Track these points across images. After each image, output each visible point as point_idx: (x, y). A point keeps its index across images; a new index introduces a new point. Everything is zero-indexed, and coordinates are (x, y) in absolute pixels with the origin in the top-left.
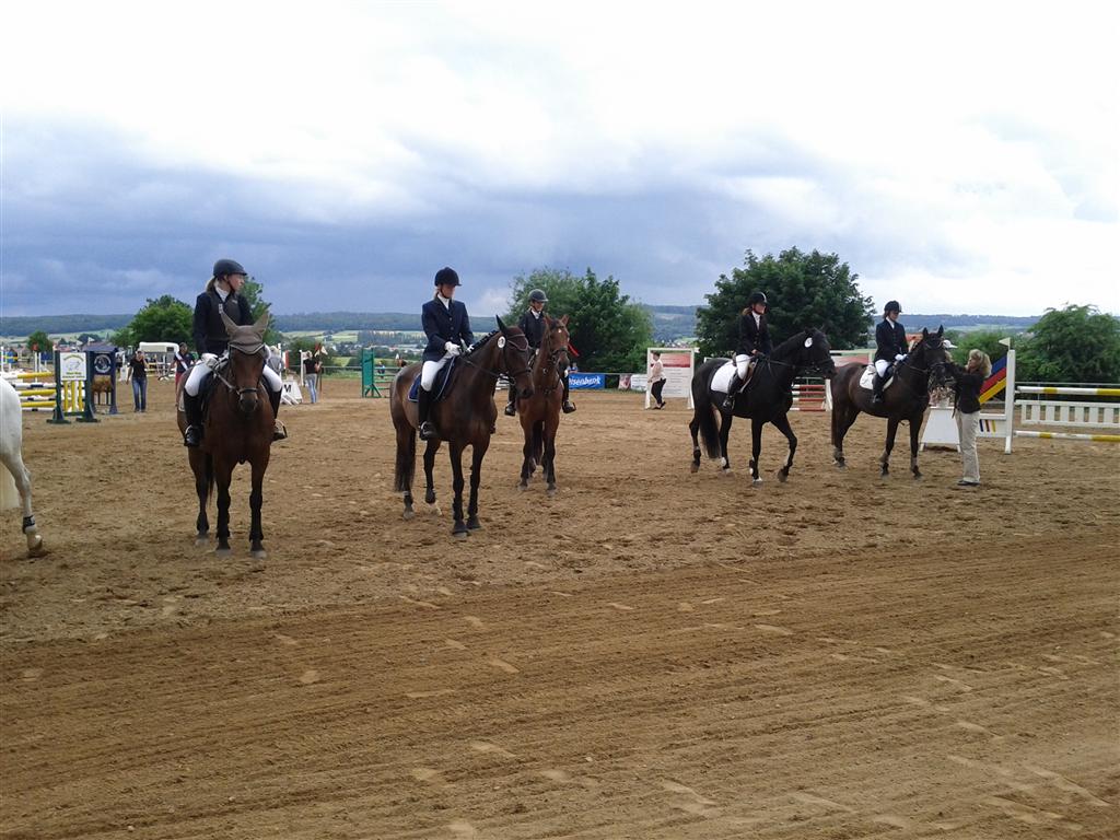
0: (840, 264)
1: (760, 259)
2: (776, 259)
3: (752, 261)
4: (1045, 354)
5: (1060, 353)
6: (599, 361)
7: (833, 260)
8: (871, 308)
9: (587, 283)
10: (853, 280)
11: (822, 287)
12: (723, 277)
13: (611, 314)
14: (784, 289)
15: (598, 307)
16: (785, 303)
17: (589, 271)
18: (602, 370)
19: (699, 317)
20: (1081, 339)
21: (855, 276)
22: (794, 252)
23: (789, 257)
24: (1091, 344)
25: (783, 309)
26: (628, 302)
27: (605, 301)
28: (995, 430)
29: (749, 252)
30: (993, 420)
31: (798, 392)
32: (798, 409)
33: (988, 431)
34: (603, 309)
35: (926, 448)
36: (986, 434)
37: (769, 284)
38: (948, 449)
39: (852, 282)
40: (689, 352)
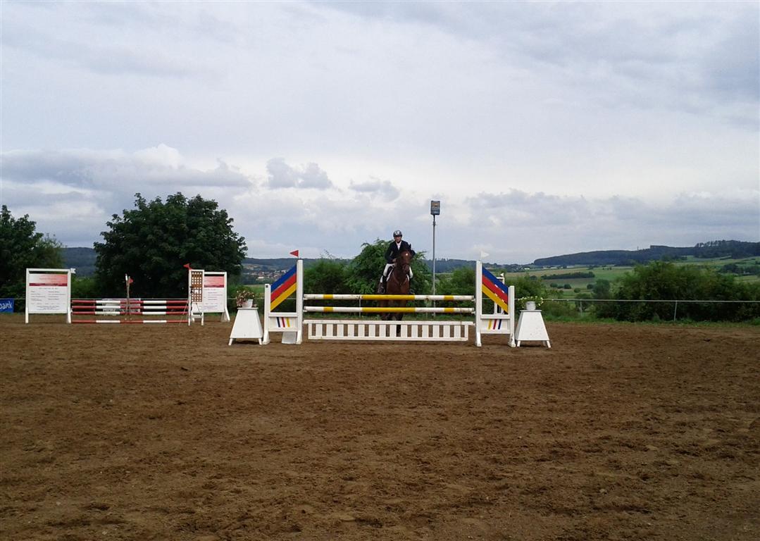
0: (218, 209)
1: (147, 204)
2: (164, 202)
3: (141, 203)
6: (9, 289)
7: (213, 205)
8: (243, 246)
10: (229, 222)
11: (204, 227)
12: (115, 216)
13: (26, 249)
14: (170, 227)
15: (12, 241)
16: (171, 239)
17: (4, 207)
18: (13, 296)
19: (97, 251)
21: (232, 220)
22: (180, 197)
23: (177, 200)
25: (170, 244)
27: (19, 235)
28: (289, 326)
29: (138, 195)
30: (287, 318)
31: (165, 307)
32: (165, 321)
33: (284, 326)
34: (16, 243)
35: (236, 342)
36: (281, 329)
37: (155, 223)
38: (253, 342)
39: (228, 224)
40: (66, 273)
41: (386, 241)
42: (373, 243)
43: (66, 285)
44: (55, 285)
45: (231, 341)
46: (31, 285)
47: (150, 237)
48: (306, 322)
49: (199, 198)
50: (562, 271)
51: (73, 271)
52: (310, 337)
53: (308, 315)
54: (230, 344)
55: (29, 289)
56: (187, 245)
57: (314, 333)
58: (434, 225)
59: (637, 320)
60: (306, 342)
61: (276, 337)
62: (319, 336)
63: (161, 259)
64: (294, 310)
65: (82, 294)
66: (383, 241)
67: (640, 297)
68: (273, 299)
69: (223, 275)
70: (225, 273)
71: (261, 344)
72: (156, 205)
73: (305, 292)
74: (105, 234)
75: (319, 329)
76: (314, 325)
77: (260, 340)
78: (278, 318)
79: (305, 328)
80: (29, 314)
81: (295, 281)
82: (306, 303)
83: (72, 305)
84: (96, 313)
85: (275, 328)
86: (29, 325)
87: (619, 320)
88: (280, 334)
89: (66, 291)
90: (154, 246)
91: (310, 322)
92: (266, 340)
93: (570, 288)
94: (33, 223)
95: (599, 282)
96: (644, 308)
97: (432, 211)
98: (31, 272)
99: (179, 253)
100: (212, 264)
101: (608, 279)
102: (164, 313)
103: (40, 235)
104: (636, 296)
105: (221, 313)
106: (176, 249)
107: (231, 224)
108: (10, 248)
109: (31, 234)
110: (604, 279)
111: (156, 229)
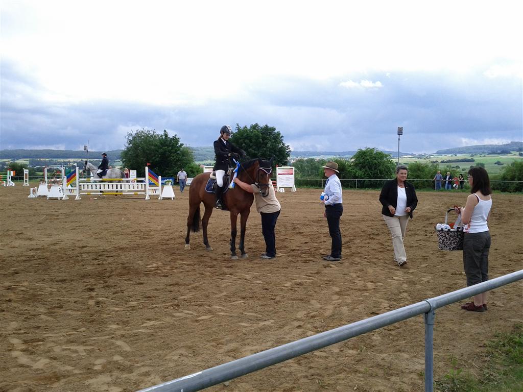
1: (242, 128)
3: (239, 128)
4: (358, 168)
5: (364, 167)
7: (274, 129)
10: (282, 138)
15: (170, 148)
17: (165, 131)
20: (372, 161)
22: (256, 125)
23: (255, 127)
24: (376, 164)
27: (173, 145)
29: (237, 124)
34: (172, 149)
37: (246, 138)
41: (371, 148)
42: (364, 149)
47: (244, 144)
49: (267, 126)
50: (454, 158)
58: (399, 140)
66: (369, 148)
69: (292, 169)
70: (294, 168)
72: (245, 130)
93: (459, 168)
94: (179, 138)
97: (398, 132)
101: (484, 163)
103: (182, 145)
108: (169, 151)
109: (178, 144)
111: (246, 141)
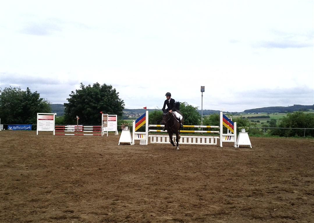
0: (113, 89)
1: (85, 87)
2: (92, 86)
3: (83, 87)
6: (30, 121)
7: (110, 87)
9: (27, 93)
10: (117, 94)
11: (107, 96)
12: (72, 92)
13: (37, 105)
14: (94, 97)
15: (31, 102)
16: (94, 101)
17: (28, 88)
18: (31, 124)
19: (65, 106)
21: (118, 93)
23: (96, 85)
25: (94, 103)
26: (43, 101)
27: (34, 100)
28: (142, 137)
29: (81, 83)
30: (142, 134)
31: (92, 129)
32: (92, 135)
33: (141, 138)
35: (121, 144)
36: (140, 139)
37: (88, 95)
38: (128, 144)
39: (117, 95)
40: (53, 115)
43: (53, 120)
44: (49, 120)
45: (119, 143)
46: (39, 119)
47: (86, 100)
48: (149, 136)
49: (105, 85)
50: (256, 115)
51: (56, 114)
52: (151, 142)
53: (150, 133)
54: (119, 144)
55: (38, 121)
56: (100, 104)
57: (153, 141)
58: (202, 96)
59: (289, 136)
60: (150, 144)
61: (137, 142)
62: (155, 142)
63: (90, 109)
64: (145, 131)
65: (59, 123)
67: (290, 127)
68: (136, 127)
69: (115, 116)
70: (116, 115)
71: (131, 144)
72: (89, 88)
73: (149, 124)
74: (68, 99)
75: (155, 139)
76: (153, 138)
77: (131, 143)
78: (138, 134)
79: (149, 138)
80: (38, 131)
81: (145, 119)
82: (150, 128)
83: (55, 128)
84: (65, 131)
85: (137, 138)
86: (38, 136)
87: (280, 136)
88: (139, 141)
89: (53, 122)
90: (88, 104)
91: (151, 136)
92: (133, 143)
93: (260, 122)
94: (39, 94)
95: (272, 120)
96: (291, 131)
97: (201, 90)
98: (39, 115)
99: (98, 107)
100: (110, 112)
101: (276, 119)
102: (92, 131)
103: (42, 99)
104: (288, 126)
105: (115, 132)
106: (96, 105)
107: (118, 95)
108: (29, 104)
109: (38, 99)
110: (275, 118)
111: (88, 97)
